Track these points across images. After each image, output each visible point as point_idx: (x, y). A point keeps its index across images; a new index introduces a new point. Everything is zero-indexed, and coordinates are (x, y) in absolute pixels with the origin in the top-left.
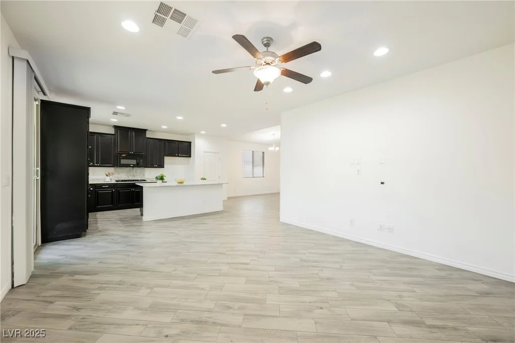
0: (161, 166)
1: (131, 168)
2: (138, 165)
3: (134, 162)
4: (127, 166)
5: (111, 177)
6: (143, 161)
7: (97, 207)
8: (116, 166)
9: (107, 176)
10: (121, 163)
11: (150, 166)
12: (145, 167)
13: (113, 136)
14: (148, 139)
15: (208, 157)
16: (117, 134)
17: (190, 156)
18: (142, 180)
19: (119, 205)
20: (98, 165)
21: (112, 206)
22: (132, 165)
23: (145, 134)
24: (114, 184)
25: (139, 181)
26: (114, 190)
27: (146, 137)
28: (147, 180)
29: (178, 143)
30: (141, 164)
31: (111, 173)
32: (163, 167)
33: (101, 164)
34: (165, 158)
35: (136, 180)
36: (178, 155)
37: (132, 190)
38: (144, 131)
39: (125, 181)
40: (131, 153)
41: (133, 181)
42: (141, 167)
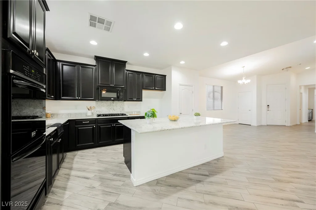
0: (139, 99)
1: (112, 102)
2: (118, 99)
3: (114, 95)
4: (108, 99)
5: (93, 111)
6: (123, 94)
7: (78, 145)
8: (97, 99)
9: (89, 110)
10: (102, 96)
11: (129, 99)
12: (125, 101)
13: (94, 67)
14: (128, 72)
15: (183, 91)
16: (98, 65)
17: (165, 90)
18: (123, 115)
19: (100, 142)
20: (79, 98)
21: (93, 143)
22: (112, 99)
23: (125, 66)
24: (95, 120)
25: (119, 115)
26: (94, 126)
27: (126, 69)
28: (127, 115)
29: (155, 76)
30: (121, 97)
31: (92, 107)
32: (141, 101)
33: (82, 97)
34: (143, 91)
35: (116, 115)
36: (155, 88)
37: (113, 125)
38: (124, 63)
39: (106, 115)
40: (111, 85)
41: (114, 116)
42: (121, 100)
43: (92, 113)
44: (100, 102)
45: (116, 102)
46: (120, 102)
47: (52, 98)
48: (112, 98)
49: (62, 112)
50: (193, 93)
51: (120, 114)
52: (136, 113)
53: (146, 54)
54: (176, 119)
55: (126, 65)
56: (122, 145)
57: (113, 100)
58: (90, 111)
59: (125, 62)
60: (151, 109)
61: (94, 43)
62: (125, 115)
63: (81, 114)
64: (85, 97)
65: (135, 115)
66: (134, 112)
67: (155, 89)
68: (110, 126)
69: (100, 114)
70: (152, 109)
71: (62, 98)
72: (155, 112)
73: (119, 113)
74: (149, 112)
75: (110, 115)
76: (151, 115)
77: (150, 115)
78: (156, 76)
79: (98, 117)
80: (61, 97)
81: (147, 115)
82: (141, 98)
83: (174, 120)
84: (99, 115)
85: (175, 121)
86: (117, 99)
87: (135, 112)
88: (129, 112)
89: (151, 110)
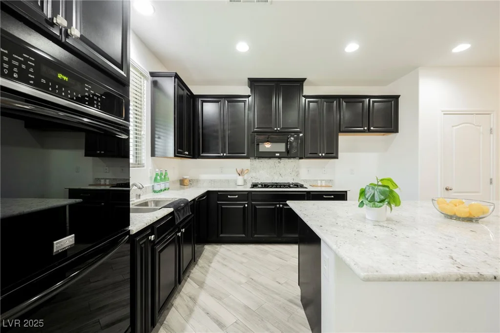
0: (332, 154)
1: (276, 160)
2: (288, 154)
3: (281, 147)
4: (270, 155)
5: (246, 176)
6: (297, 144)
7: (221, 235)
8: (252, 157)
9: (240, 175)
10: (260, 150)
11: (309, 155)
12: (301, 158)
13: (247, 99)
14: (307, 100)
15: (455, 128)
16: (253, 96)
17: (395, 130)
18: (297, 186)
19: (255, 236)
20: (225, 154)
21: (244, 235)
22: (278, 155)
23: (301, 88)
24: (247, 193)
25: (288, 186)
26: (246, 205)
27: (304, 94)
28: (304, 186)
29: (369, 101)
30: (294, 151)
31: (245, 169)
32: (336, 157)
33: (228, 154)
34: (339, 137)
35: (285, 186)
36: (369, 129)
37: (278, 205)
38: (299, 83)
39: (266, 186)
40: (276, 129)
41: (280, 187)
42: (294, 158)
43: (245, 181)
44: (257, 160)
45: (285, 161)
46: (292, 160)
47: (187, 155)
48: (277, 152)
49: (204, 177)
50: (491, 133)
51: (292, 184)
52: (324, 184)
53: (352, 47)
54: (475, 214)
55: (304, 87)
56: (296, 247)
57: (279, 158)
58: (241, 177)
59: (301, 82)
60: (380, 178)
61: (243, 47)
62: (302, 186)
63: (228, 181)
64: (234, 152)
65: (321, 186)
66: (319, 182)
67: (369, 131)
68: (274, 207)
69: (256, 182)
70: (381, 180)
71: (202, 155)
72: (391, 187)
73: (291, 181)
74: (373, 188)
75: (273, 186)
76: (382, 197)
77: (377, 199)
78: (372, 100)
79: (252, 188)
80: (200, 154)
81: (368, 195)
82: (335, 153)
83: (467, 215)
84: (254, 186)
85: (470, 219)
86: (286, 155)
87: (321, 180)
88: (310, 181)
89: (380, 183)
